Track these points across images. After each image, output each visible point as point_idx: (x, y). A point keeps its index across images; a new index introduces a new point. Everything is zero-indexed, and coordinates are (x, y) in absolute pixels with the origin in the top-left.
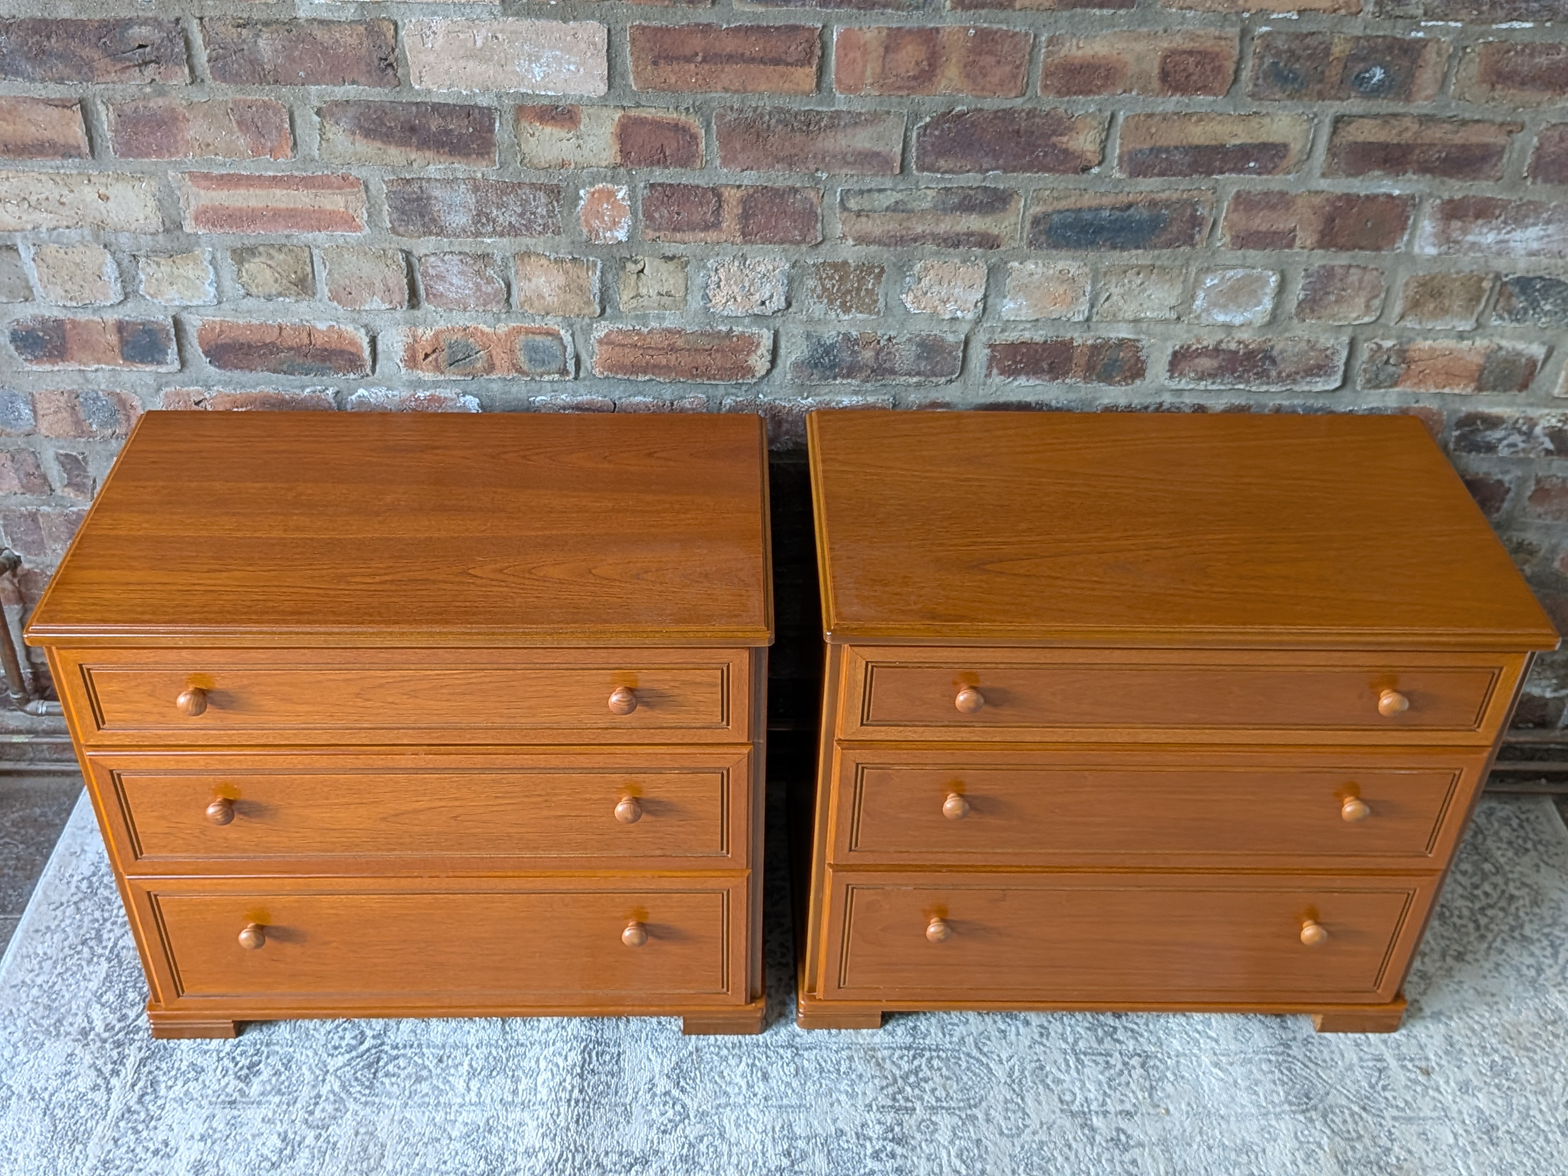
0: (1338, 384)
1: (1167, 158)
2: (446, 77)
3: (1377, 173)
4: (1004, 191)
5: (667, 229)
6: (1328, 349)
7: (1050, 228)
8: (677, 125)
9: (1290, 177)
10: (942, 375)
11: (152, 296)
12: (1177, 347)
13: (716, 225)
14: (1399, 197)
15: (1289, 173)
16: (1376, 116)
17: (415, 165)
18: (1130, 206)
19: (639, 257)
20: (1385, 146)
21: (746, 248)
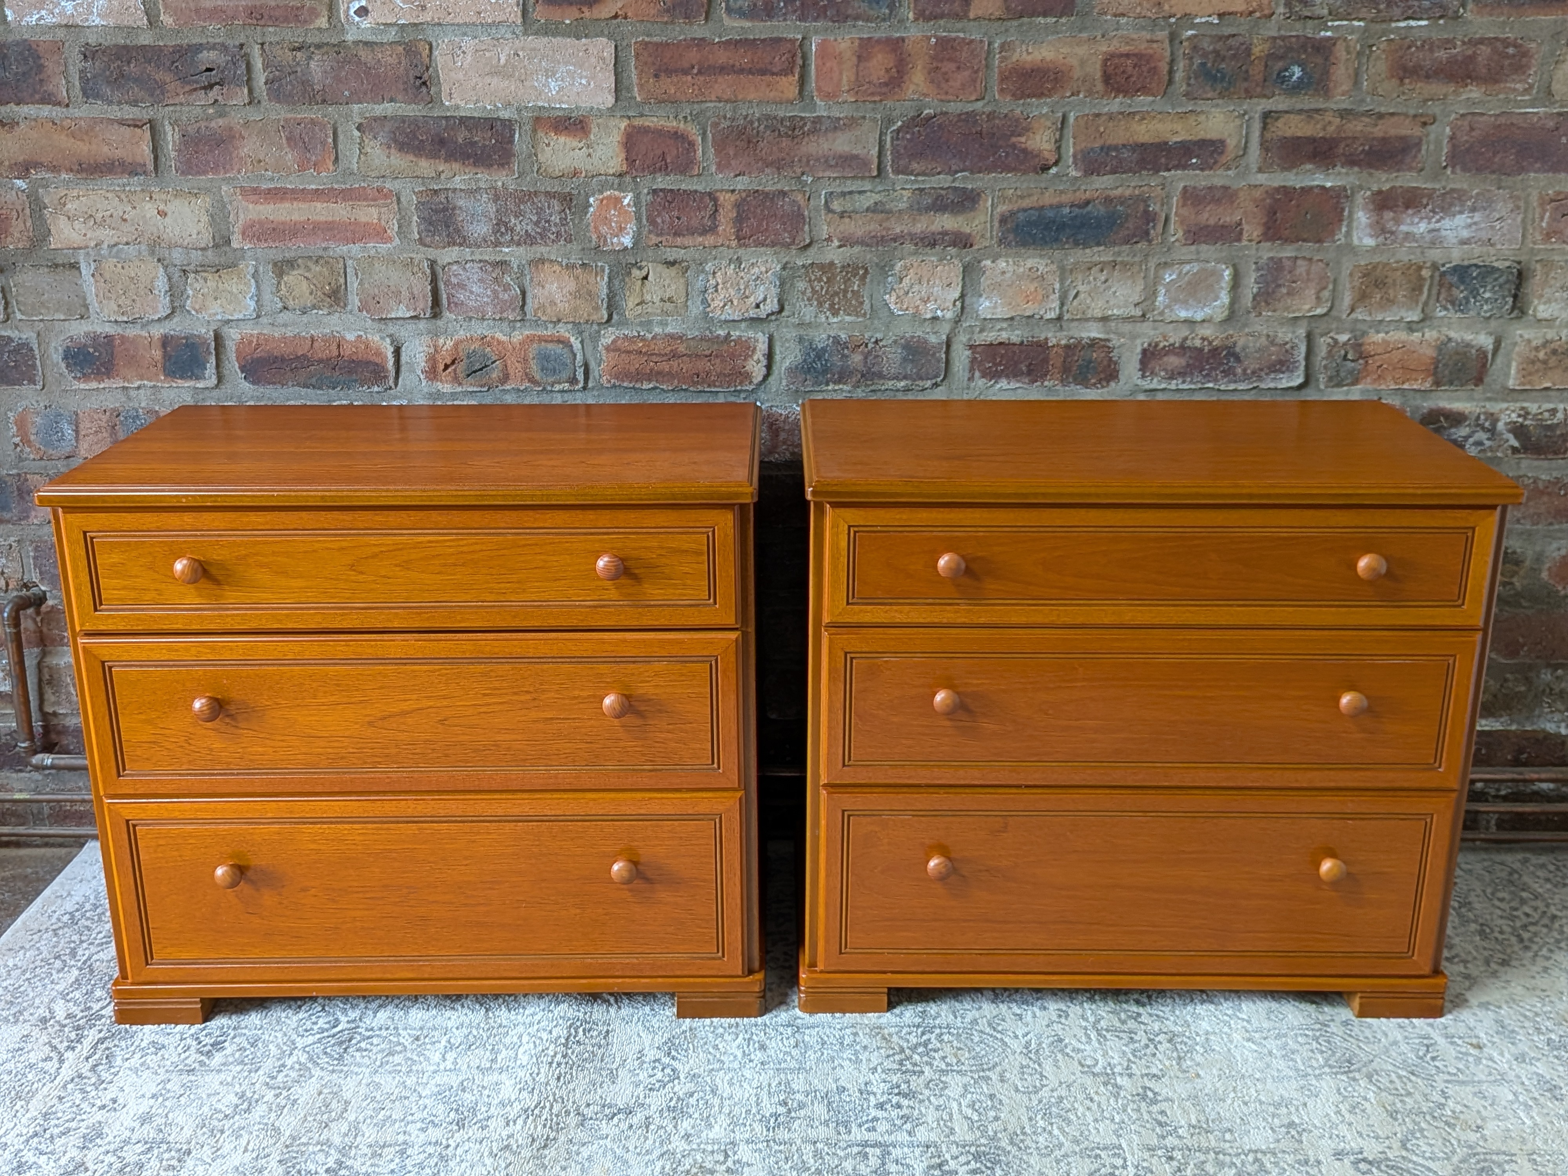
0: (1300, 380)
1: (1116, 157)
2: (473, 93)
3: (1309, 166)
4: (972, 190)
5: (668, 234)
6: (1287, 343)
7: (1017, 226)
8: (676, 133)
9: (1230, 172)
10: (928, 379)
11: (197, 312)
12: (1146, 345)
13: (712, 229)
14: (1332, 188)
15: (1229, 169)
16: (1300, 112)
17: (443, 176)
18: (1087, 203)
19: (644, 264)
20: (1312, 140)
21: (741, 252)
